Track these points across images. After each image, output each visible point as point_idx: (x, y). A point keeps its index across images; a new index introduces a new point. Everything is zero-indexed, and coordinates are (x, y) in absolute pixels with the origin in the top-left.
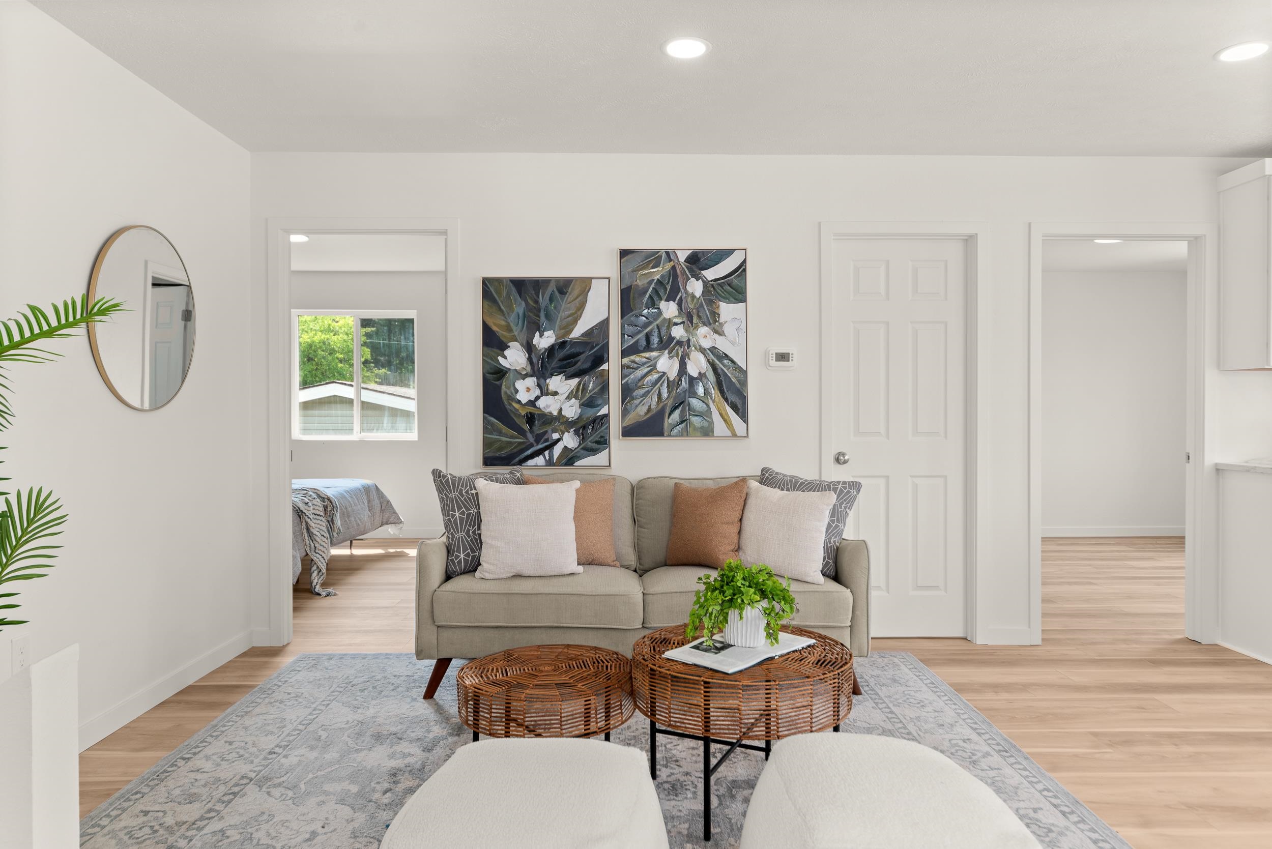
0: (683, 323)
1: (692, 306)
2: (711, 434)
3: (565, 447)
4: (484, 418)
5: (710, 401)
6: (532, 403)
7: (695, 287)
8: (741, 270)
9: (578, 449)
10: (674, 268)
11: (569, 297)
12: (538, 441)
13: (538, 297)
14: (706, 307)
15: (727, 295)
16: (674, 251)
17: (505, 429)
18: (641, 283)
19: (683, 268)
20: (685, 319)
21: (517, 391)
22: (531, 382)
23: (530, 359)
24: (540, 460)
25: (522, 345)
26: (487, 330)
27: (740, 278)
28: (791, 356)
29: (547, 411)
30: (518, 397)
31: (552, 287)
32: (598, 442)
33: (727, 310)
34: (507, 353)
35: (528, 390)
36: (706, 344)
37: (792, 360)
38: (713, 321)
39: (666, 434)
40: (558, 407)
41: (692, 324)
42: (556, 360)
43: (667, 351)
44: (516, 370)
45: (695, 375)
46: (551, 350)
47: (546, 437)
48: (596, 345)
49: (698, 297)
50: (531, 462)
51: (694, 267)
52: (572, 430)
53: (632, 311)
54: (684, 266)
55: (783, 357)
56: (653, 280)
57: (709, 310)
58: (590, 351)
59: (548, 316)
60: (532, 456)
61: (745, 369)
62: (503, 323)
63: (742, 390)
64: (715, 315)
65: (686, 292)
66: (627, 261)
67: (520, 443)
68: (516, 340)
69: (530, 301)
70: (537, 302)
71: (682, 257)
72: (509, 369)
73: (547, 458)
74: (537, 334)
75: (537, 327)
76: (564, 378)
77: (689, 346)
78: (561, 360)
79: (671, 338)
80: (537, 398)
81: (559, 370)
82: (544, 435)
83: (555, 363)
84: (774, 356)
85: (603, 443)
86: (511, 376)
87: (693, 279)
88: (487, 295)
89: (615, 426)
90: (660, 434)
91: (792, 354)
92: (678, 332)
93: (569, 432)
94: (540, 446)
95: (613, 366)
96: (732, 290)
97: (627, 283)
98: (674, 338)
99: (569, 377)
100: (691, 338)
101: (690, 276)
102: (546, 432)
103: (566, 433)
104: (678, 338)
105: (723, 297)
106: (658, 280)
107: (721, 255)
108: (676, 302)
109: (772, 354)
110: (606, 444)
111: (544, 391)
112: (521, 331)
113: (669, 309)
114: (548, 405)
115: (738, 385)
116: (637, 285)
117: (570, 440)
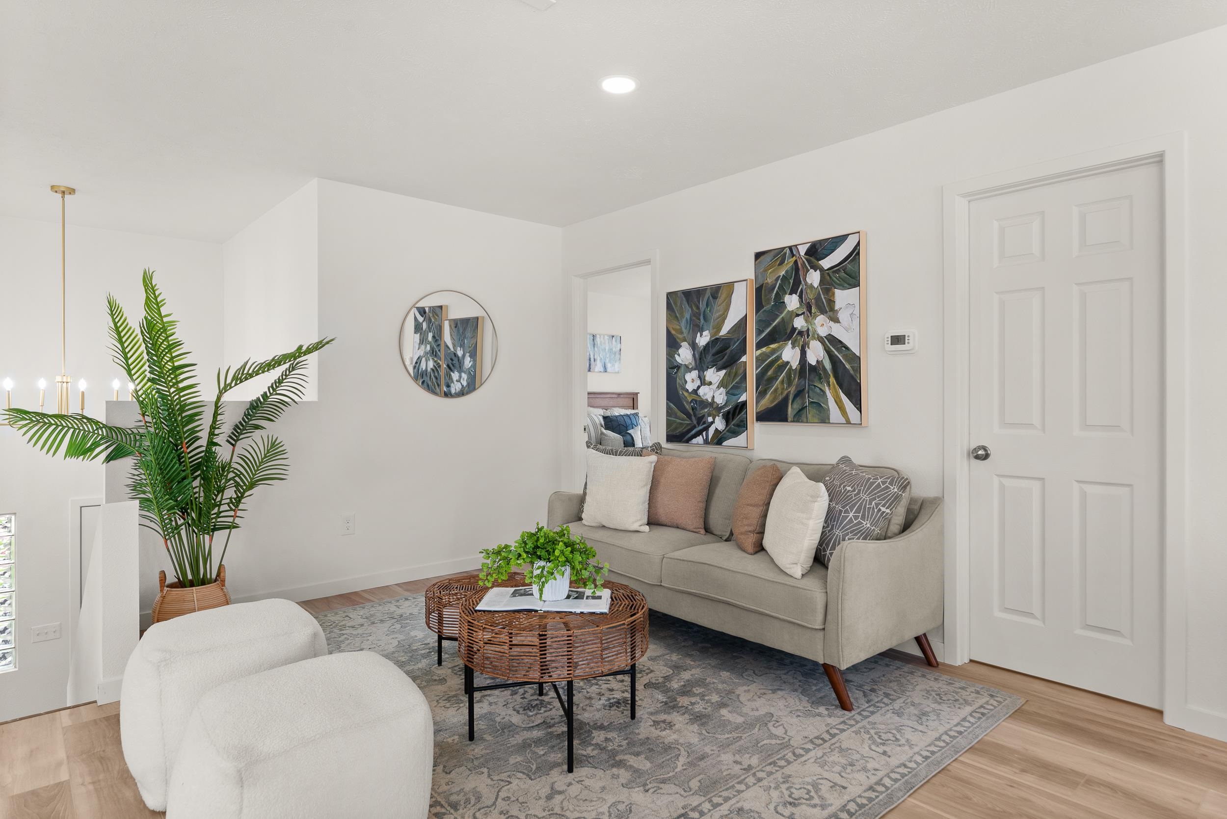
0: (803, 313)
1: (811, 297)
2: (827, 421)
3: (716, 428)
4: (667, 403)
5: (827, 388)
6: (695, 392)
7: (814, 278)
8: (855, 253)
9: (725, 431)
10: (796, 262)
11: (719, 300)
12: (699, 424)
13: (699, 303)
14: (822, 296)
15: (842, 282)
16: (796, 246)
17: (680, 414)
18: (770, 281)
19: (803, 261)
20: (805, 310)
21: (686, 382)
22: (694, 374)
23: (694, 355)
24: (699, 440)
25: (689, 344)
26: (669, 333)
27: (853, 263)
28: (907, 338)
29: (704, 398)
30: (687, 387)
31: (708, 294)
32: (738, 426)
33: (842, 297)
34: (681, 351)
35: (693, 381)
36: (823, 332)
37: (908, 343)
38: (828, 309)
39: (789, 419)
40: (712, 395)
41: (810, 313)
42: (711, 355)
43: (790, 342)
44: (685, 365)
45: (814, 363)
46: (707, 347)
47: (704, 420)
48: (738, 340)
49: (816, 287)
50: (694, 441)
51: (812, 259)
52: (721, 414)
53: (763, 307)
54: (804, 260)
55: (897, 340)
56: (780, 276)
57: (825, 298)
58: (733, 346)
59: (705, 319)
60: (695, 436)
61: (858, 355)
62: (678, 327)
63: (855, 376)
64: (831, 302)
65: (806, 283)
66: (760, 262)
67: (688, 425)
68: (685, 341)
69: (694, 308)
70: (698, 308)
71: (803, 250)
72: (681, 364)
73: (705, 438)
74: (699, 334)
75: (698, 329)
76: (715, 371)
77: (808, 336)
78: (714, 355)
79: (794, 329)
80: (699, 387)
81: (712, 364)
82: (703, 418)
83: (709, 358)
84: (890, 339)
85: (742, 426)
86: (682, 369)
87: (812, 271)
88: (669, 306)
89: (751, 411)
90: (784, 419)
91: (908, 336)
92: (799, 323)
93: (719, 416)
94: (700, 428)
95: (750, 359)
96: (846, 275)
97: (760, 282)
98: (795, 329)
99: (719, 370)
100: (810, 328)
101: (809, 268)
102: (704, 416)
103: (717, 417)
104: (799, 328)
105: (839, 285)
106: (783, 275)
107: (837, 241)
108: (798, 294)
109: (888, 338)
110: (744, 427)
111: (703, 382)
112: (689, 333)
113: (792, 302)
114: (706, 393)
115: (852, 372)
116: (767, 283)
117: (719, 424)
